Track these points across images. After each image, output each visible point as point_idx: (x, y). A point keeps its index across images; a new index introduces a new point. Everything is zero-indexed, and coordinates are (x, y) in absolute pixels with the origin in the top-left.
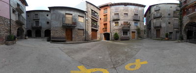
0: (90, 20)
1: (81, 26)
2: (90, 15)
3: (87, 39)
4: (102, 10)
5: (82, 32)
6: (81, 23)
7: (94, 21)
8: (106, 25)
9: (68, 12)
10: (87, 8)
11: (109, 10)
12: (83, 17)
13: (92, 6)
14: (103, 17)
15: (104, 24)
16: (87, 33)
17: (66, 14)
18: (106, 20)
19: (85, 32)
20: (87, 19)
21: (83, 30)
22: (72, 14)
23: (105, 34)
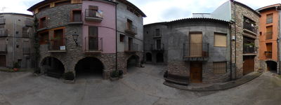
0: (240, 39)
1: (219, 57)
2: (241, 30)
3: (233, 77)
4: (264, 17)
5: (224, 65)
6: (219, 50)
7: (248, 40)
8: (269, 45)
9: (193, 29)
10: (234, 15)
11: (275, 16)
12: (226, 35)
13: (245, 10)
14: (265, 31)
15: (267, 44)
16: (235, 66)
17: (191, 33)
18: (270, 36)
19: (230, 65)
20: (234, 38)
21: (226, 62)
22: (201, 33)
23: (267, 62)
